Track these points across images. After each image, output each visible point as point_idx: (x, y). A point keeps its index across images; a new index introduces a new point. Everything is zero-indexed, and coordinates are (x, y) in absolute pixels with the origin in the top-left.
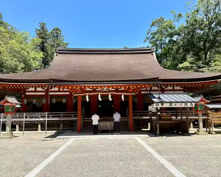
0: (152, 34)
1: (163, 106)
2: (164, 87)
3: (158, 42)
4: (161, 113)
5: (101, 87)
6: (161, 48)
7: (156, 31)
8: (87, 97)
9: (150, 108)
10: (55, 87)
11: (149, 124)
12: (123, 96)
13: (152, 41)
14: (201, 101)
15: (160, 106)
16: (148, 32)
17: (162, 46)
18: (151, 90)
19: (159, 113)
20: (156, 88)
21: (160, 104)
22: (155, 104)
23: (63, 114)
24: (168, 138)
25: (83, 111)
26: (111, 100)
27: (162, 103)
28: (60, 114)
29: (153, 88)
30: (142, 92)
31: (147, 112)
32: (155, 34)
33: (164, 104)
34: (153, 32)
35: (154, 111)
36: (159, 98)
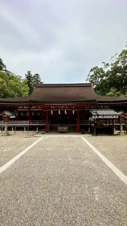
0: (91, 76)
1: (99, 118)
2: (98, 106)
3: (94, 81)
4: (96, 121)
5: (60, 105)
6: (96, 84)
7: (93, 74)
8: (52, 112)
9: (90, 118)
10: (33, 106)
11: (89, 128)
12: (73, 112)
13: (90, 80)
14: (122, 114)
15: (97, 117)
16: (88, 75)
17: (97, 83)
18: (91, 108)
19: (95, 122)
20: (94, 107)
21: (97, 116)
22: (93, 116)
23: (38, 122)
24: (101, 137)
25: (50, 120)
26: (66, 113)
27: (98, 115)
28: (37, 122)
29: (92, 107)
30: (86, 109)
31: (88, 121)
32: (93, 76)
33: (99, 116)
34: (91, 75)
35: (93, 120)
36: (96, 112)
